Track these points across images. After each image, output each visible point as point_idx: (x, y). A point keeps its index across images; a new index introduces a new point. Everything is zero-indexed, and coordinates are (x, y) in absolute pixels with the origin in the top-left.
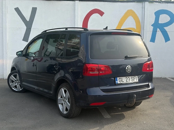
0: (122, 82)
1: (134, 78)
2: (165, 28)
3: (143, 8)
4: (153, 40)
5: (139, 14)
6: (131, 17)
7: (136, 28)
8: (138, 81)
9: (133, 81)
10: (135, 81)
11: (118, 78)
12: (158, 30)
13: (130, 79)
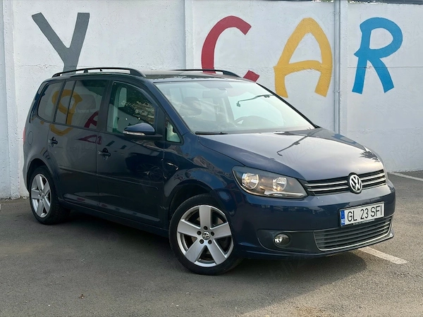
2: (383, 60)
3: (337, 14)
4: (358, 87)
5: (327, 28)
6: (310, 35)
7: (321, 62)
12: (369, 64)
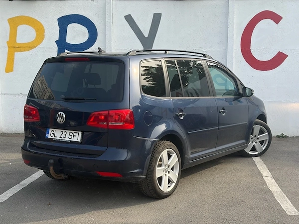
0: (53, 137)
1: (75, 134)
8: (79, 140)
9: (72, 140)
10: (75, 139)
11: (51, 130)
13: (68, 135)
